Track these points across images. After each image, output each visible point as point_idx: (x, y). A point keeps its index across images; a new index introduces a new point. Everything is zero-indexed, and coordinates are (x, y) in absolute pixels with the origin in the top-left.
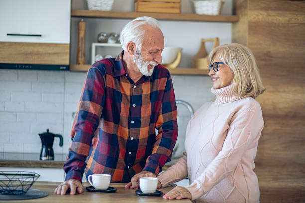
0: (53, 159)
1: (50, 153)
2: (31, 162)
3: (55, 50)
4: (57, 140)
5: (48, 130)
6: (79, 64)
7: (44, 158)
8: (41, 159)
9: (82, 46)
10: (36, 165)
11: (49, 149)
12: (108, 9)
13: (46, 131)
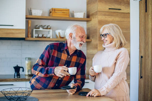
0: (20, 77)
1: (18, 75)
2: (11, 79)
3: (19, 32)
4: (21, 69)
5: (17, 65)
6: (29, 37)
7: (16, 77)
8: (15, 78)
9: (30, 30)
10: (14, 81)
11: (18, 73)
12: (40, 15)
13: (16, 66)
